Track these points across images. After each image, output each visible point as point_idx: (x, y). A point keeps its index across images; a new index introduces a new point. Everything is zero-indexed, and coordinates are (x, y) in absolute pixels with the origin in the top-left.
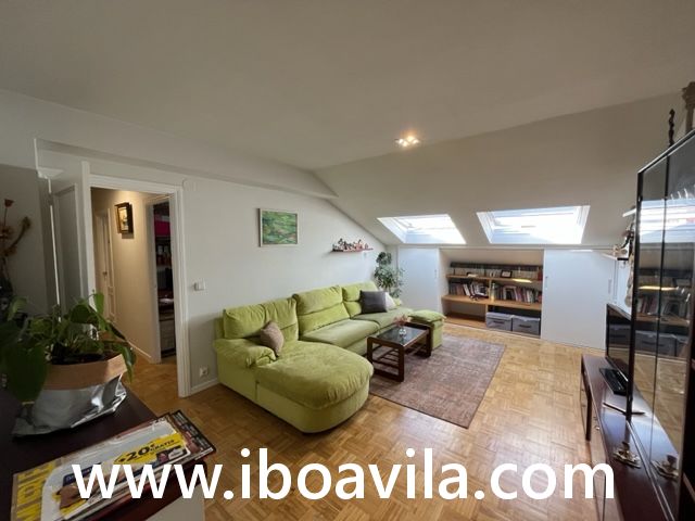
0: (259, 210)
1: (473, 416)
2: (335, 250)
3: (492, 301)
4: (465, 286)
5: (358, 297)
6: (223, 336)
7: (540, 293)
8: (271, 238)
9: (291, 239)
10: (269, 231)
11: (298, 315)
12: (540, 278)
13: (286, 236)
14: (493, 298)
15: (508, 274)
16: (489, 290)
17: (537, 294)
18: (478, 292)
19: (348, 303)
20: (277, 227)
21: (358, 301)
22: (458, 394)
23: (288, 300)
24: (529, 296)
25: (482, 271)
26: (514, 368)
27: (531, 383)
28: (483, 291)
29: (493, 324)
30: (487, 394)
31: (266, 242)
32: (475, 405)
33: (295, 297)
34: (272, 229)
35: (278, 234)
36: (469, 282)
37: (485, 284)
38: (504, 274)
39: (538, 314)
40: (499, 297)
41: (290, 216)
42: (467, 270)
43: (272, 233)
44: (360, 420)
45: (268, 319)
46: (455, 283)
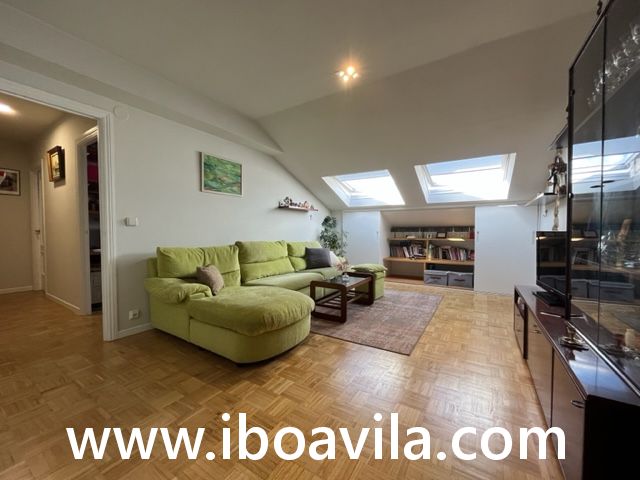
0: (200, 154)
1: (413, 347)
2: (280, 207)
3: (430, 259)
4: (405, 248)
5: (303, 253)
6: (157, 275)
7: (473, 252)
8: (214, 184)
9: (235, 188)
10: (211, 177)
11: (240, 263)
12: (472, 236)
13: (229, 185)
14: (430, 256)
15: (443, 235)
16: (426, 250)
17: (470, 253)
18: (416, 253)
19: (293, 259)
20: (220, 174)
21: (303, 257)
22: (400, 330)
23: (231, 246)
24: (462, 255)
25: (420, 233)
26: (451, 311)
27: (468, 321)
28: (421, 252)
29: (430, 280)
30: (427, 329)
31: (208, 187)
32: (416, 338)
33: (239, 244)
34: (214, 175)
35: (222, 182)
36: (408, 244)
37: (422, 245)
38: (440, 235)
39: (470, 269)
40: (436, 256)
41: (234, 165)
42: (406, 233)
43: (214, 180)
44: (300, 353)
45: (208, 262)
46: (395, 246)
